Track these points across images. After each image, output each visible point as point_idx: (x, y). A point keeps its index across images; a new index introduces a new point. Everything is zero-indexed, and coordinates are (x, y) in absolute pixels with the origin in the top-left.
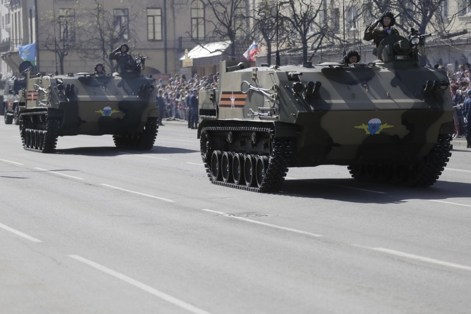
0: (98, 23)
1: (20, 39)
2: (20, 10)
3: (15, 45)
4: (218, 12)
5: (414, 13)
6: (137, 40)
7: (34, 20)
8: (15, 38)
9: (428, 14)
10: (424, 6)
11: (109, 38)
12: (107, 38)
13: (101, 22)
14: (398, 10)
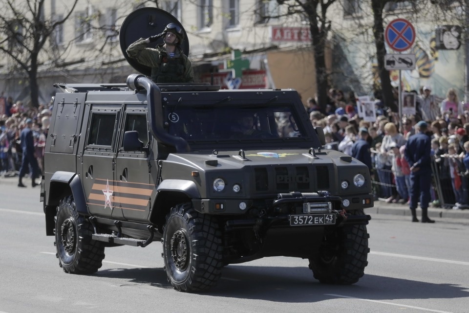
5: (25, 37)
9: (41, 40)
10: (37, 30)
14: (6, 33)
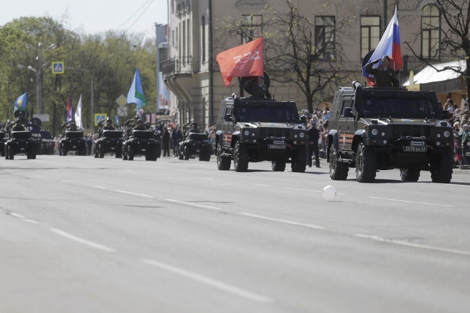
0: (292, 34)
1: (188, 57)
2: (189, 17)
3: (182, 65)
4: (449, 15)
6: (344, 58)
7: (207, 27)
8: (182, 55)
11: (305, 54)
12: (302, 55)
13: (295, 32)
